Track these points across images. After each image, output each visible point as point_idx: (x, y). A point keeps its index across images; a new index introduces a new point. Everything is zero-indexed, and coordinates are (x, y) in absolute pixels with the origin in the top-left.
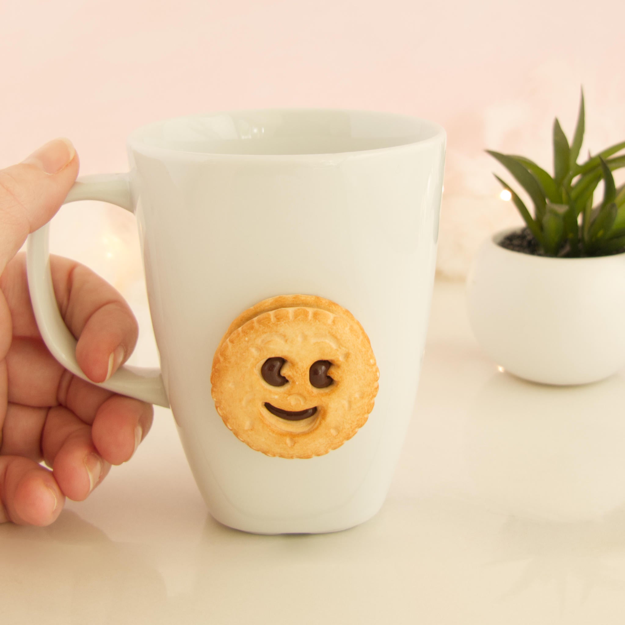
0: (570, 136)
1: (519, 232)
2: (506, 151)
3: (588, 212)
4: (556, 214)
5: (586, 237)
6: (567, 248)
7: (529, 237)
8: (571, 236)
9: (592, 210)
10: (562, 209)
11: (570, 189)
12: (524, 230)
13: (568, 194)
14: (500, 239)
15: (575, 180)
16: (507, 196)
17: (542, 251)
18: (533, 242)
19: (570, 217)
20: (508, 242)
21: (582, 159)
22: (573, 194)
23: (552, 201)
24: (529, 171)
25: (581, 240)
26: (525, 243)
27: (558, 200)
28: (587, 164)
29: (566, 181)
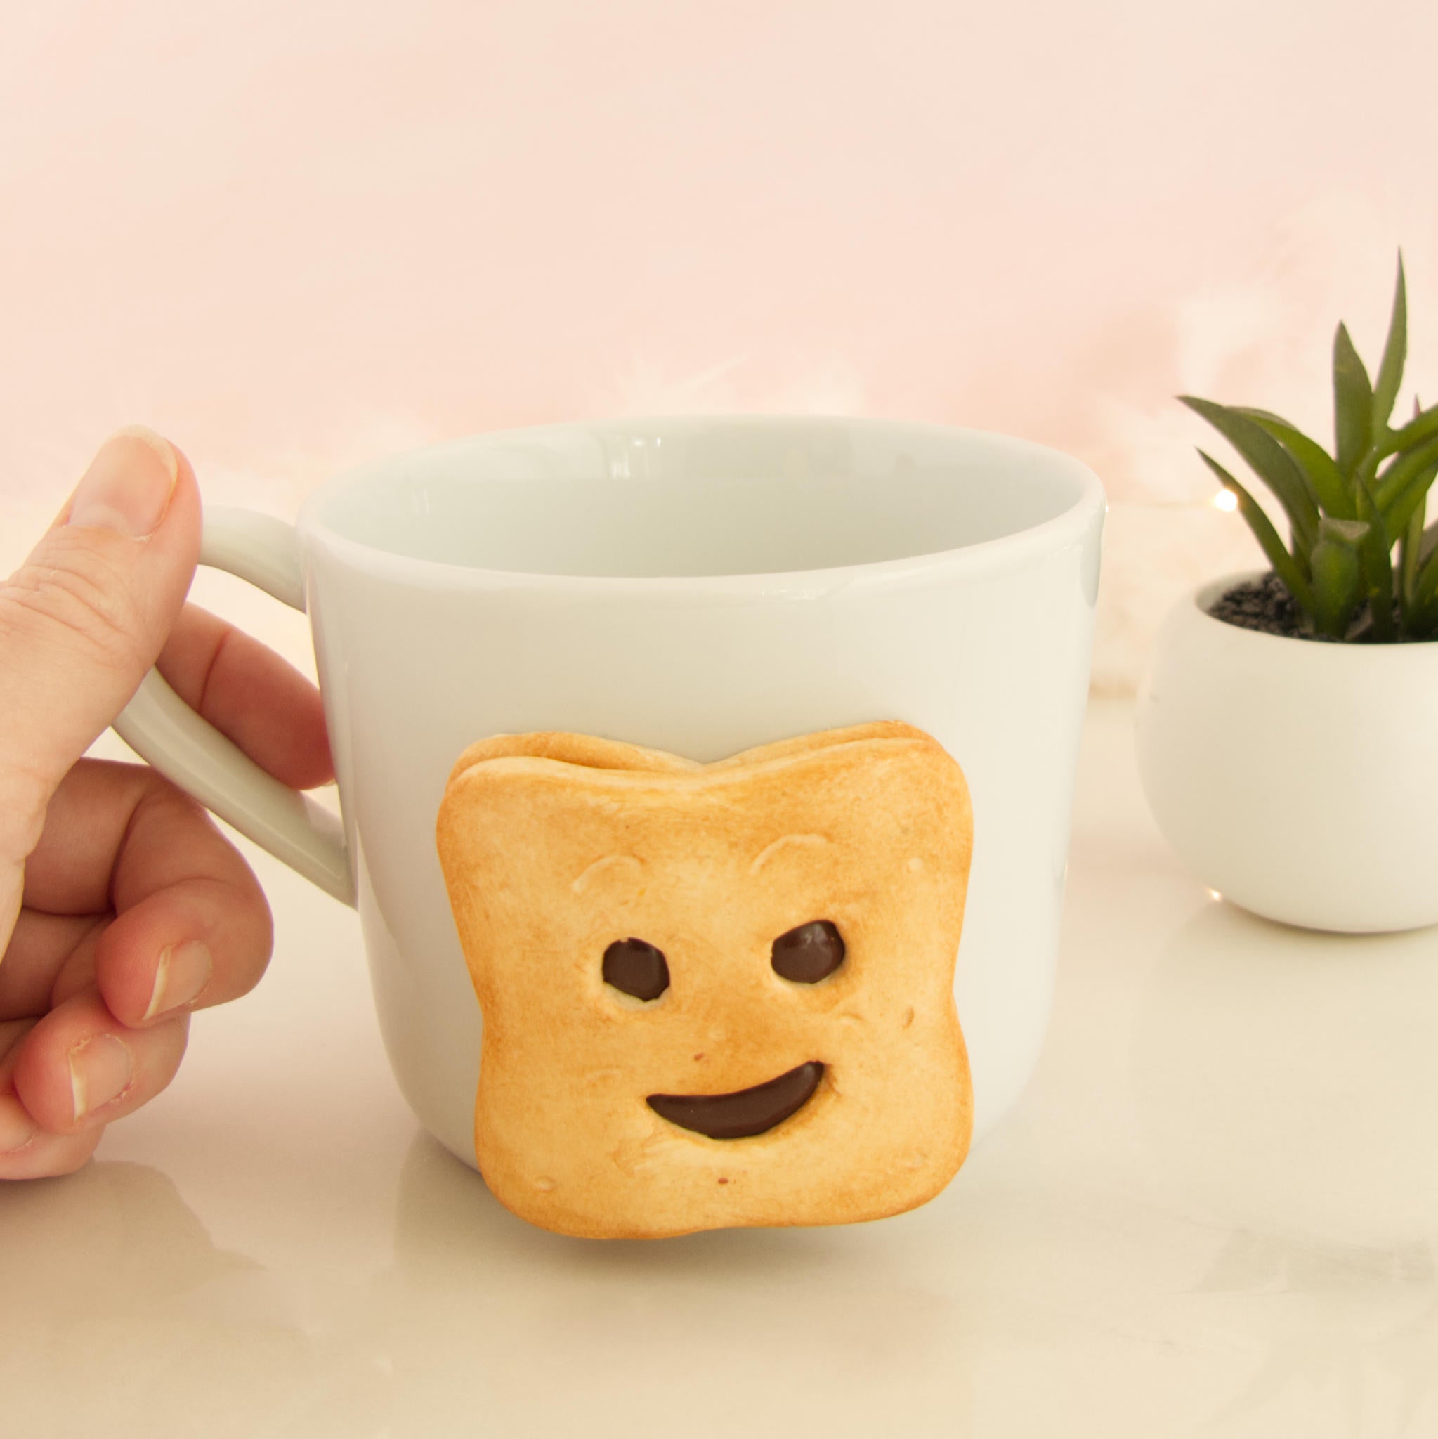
0: (1372, 363)
1: (1256, 583)
2: (1226, 399)
3: (1414, 537)
4: (1340, 543)
5: (1410, 596)
6: (1367, 621)
7: (1279, 596)
8: (1374, 592)
9: (1423, 534)
10: (1355, 531)
11: (1371, 485)
12: (1267, 579)
13: (1368, 496)
14: (1211, 602)
15: (1384, 465)
16: (1228, 501)
17: (1309, 629)
18: (1288, 607)
19: (1373, 549)
20: (1231, 606)
21: (1400, 418)
22: (1380, 497)
23: (1330, 514)
24: (1281, 444)
25: (1399, 602)
26: (1271, 610)
27: (1345, 511)
28: (1410, 427)
29: (1362, 468)
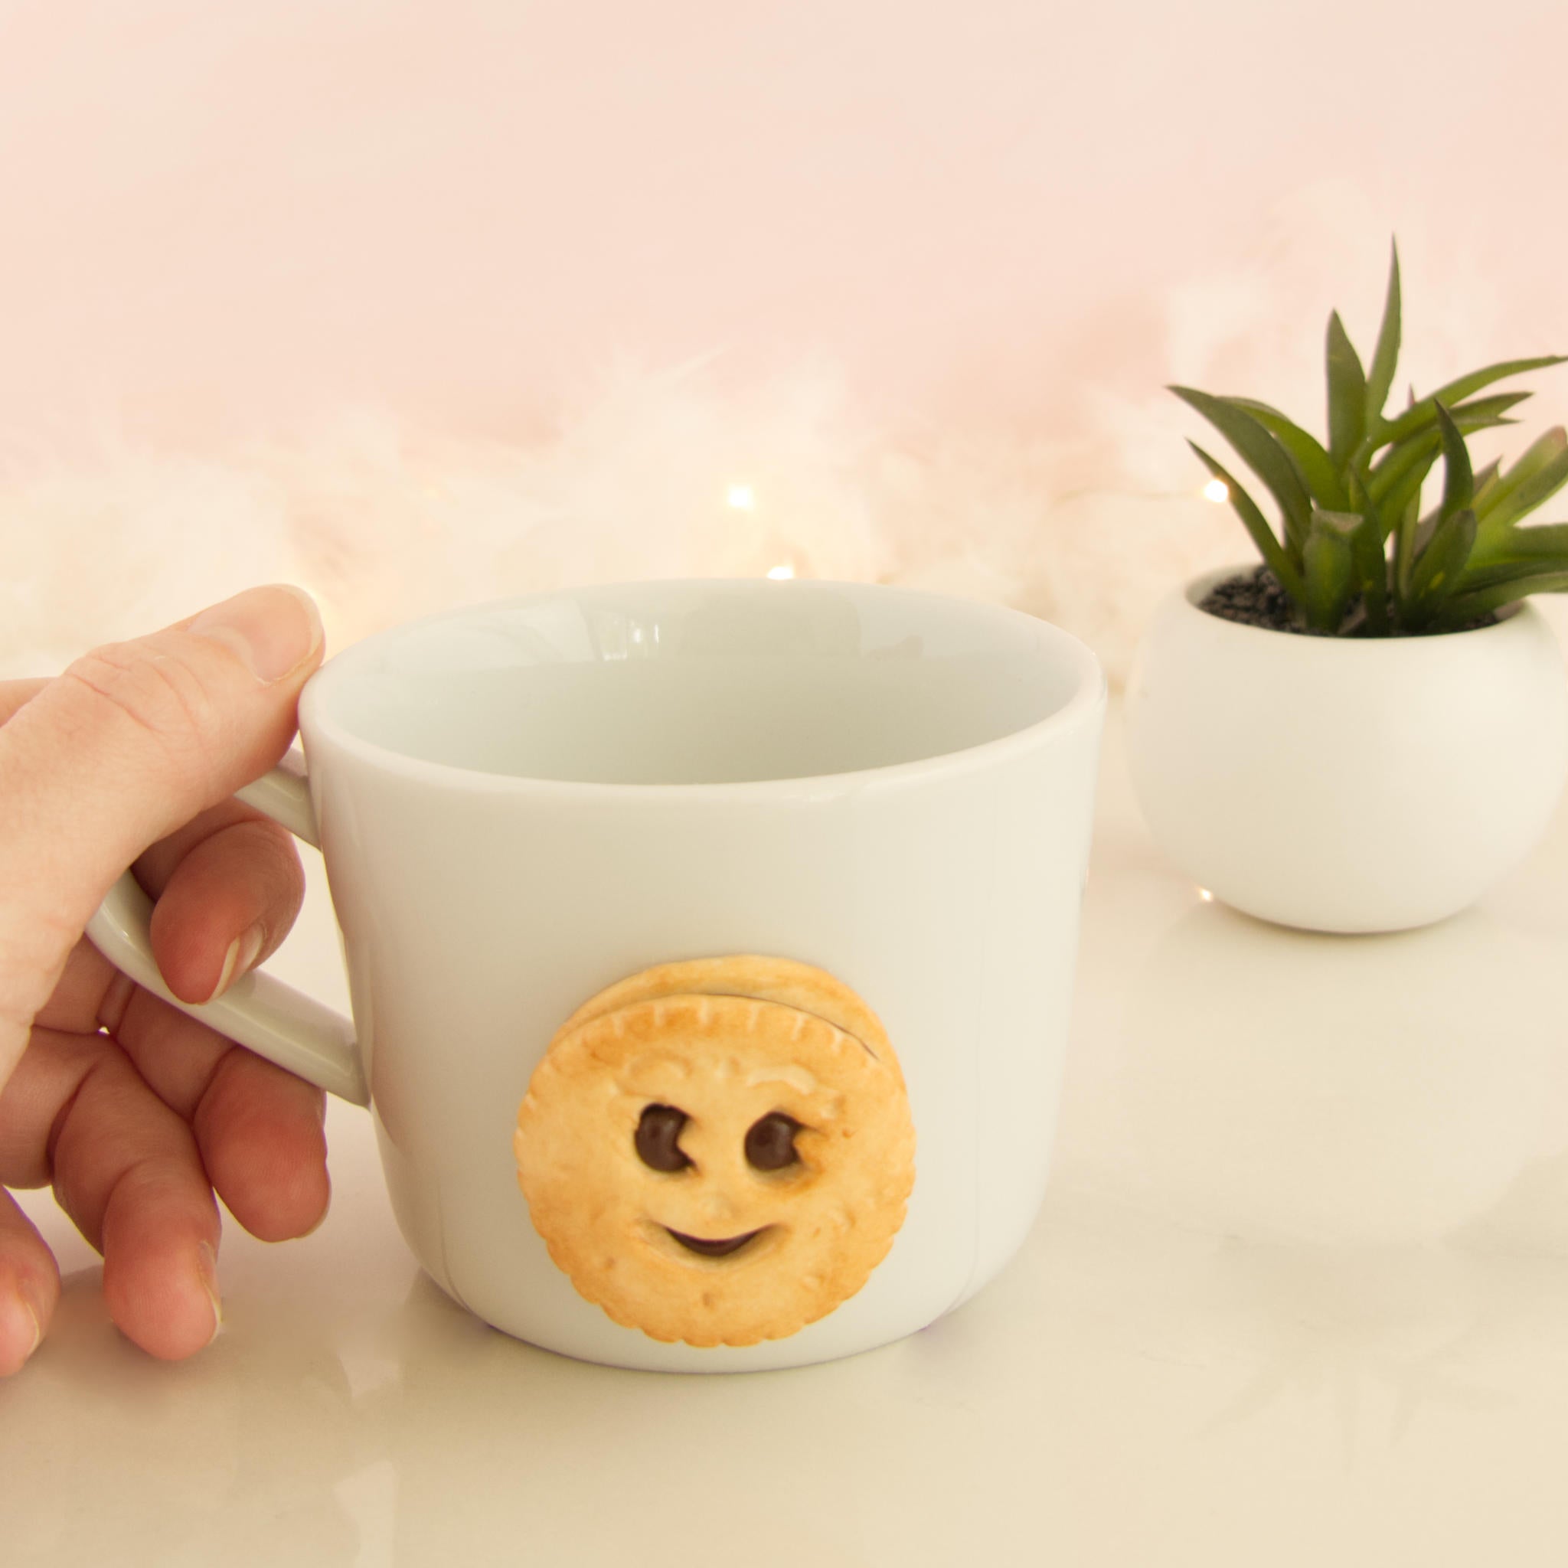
0: (1366, 350)
1: (1248, 577)
2: (1216, 389)
3: (1409, 529)
4: (1333, 535)
5: (1404, 589)
6: (1361, 615)
7: (1271, 590)
8: (1368, 585)
9: (1418, 526)
10: (1348, 524)
11: (1365, 477)
12: (1259, 572)
13: (1361, 487)
14: (1202, 594)
15: (1377, 456)
16: (1219, 491)
17: (1301, 623)
18: (1280, 601)
19: (1366, 543)
20: (1223, 600)
21: (1394, 408)
22: (1374, 489)
23: (1324, 505)
24: (1273, 435)
25: (1392, 596)
26: (1262, 604)
27: (1338, 503)
28: (1404, 418)
29: (1357, 458)
